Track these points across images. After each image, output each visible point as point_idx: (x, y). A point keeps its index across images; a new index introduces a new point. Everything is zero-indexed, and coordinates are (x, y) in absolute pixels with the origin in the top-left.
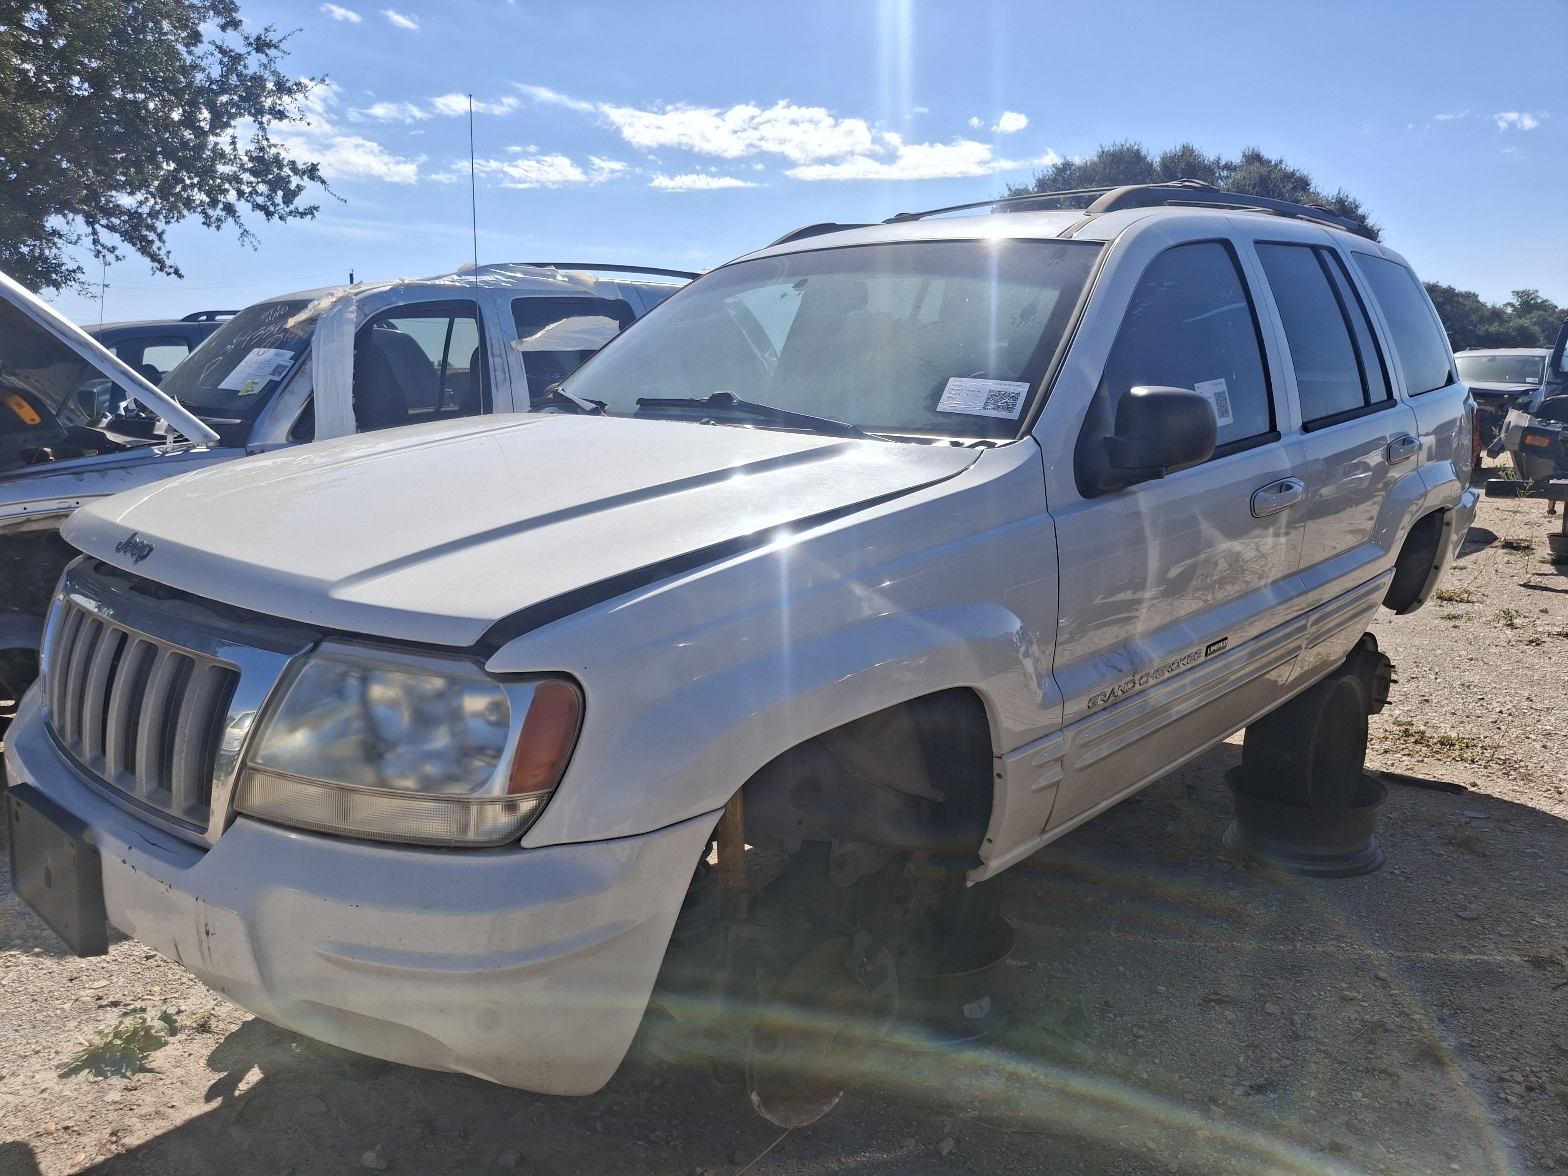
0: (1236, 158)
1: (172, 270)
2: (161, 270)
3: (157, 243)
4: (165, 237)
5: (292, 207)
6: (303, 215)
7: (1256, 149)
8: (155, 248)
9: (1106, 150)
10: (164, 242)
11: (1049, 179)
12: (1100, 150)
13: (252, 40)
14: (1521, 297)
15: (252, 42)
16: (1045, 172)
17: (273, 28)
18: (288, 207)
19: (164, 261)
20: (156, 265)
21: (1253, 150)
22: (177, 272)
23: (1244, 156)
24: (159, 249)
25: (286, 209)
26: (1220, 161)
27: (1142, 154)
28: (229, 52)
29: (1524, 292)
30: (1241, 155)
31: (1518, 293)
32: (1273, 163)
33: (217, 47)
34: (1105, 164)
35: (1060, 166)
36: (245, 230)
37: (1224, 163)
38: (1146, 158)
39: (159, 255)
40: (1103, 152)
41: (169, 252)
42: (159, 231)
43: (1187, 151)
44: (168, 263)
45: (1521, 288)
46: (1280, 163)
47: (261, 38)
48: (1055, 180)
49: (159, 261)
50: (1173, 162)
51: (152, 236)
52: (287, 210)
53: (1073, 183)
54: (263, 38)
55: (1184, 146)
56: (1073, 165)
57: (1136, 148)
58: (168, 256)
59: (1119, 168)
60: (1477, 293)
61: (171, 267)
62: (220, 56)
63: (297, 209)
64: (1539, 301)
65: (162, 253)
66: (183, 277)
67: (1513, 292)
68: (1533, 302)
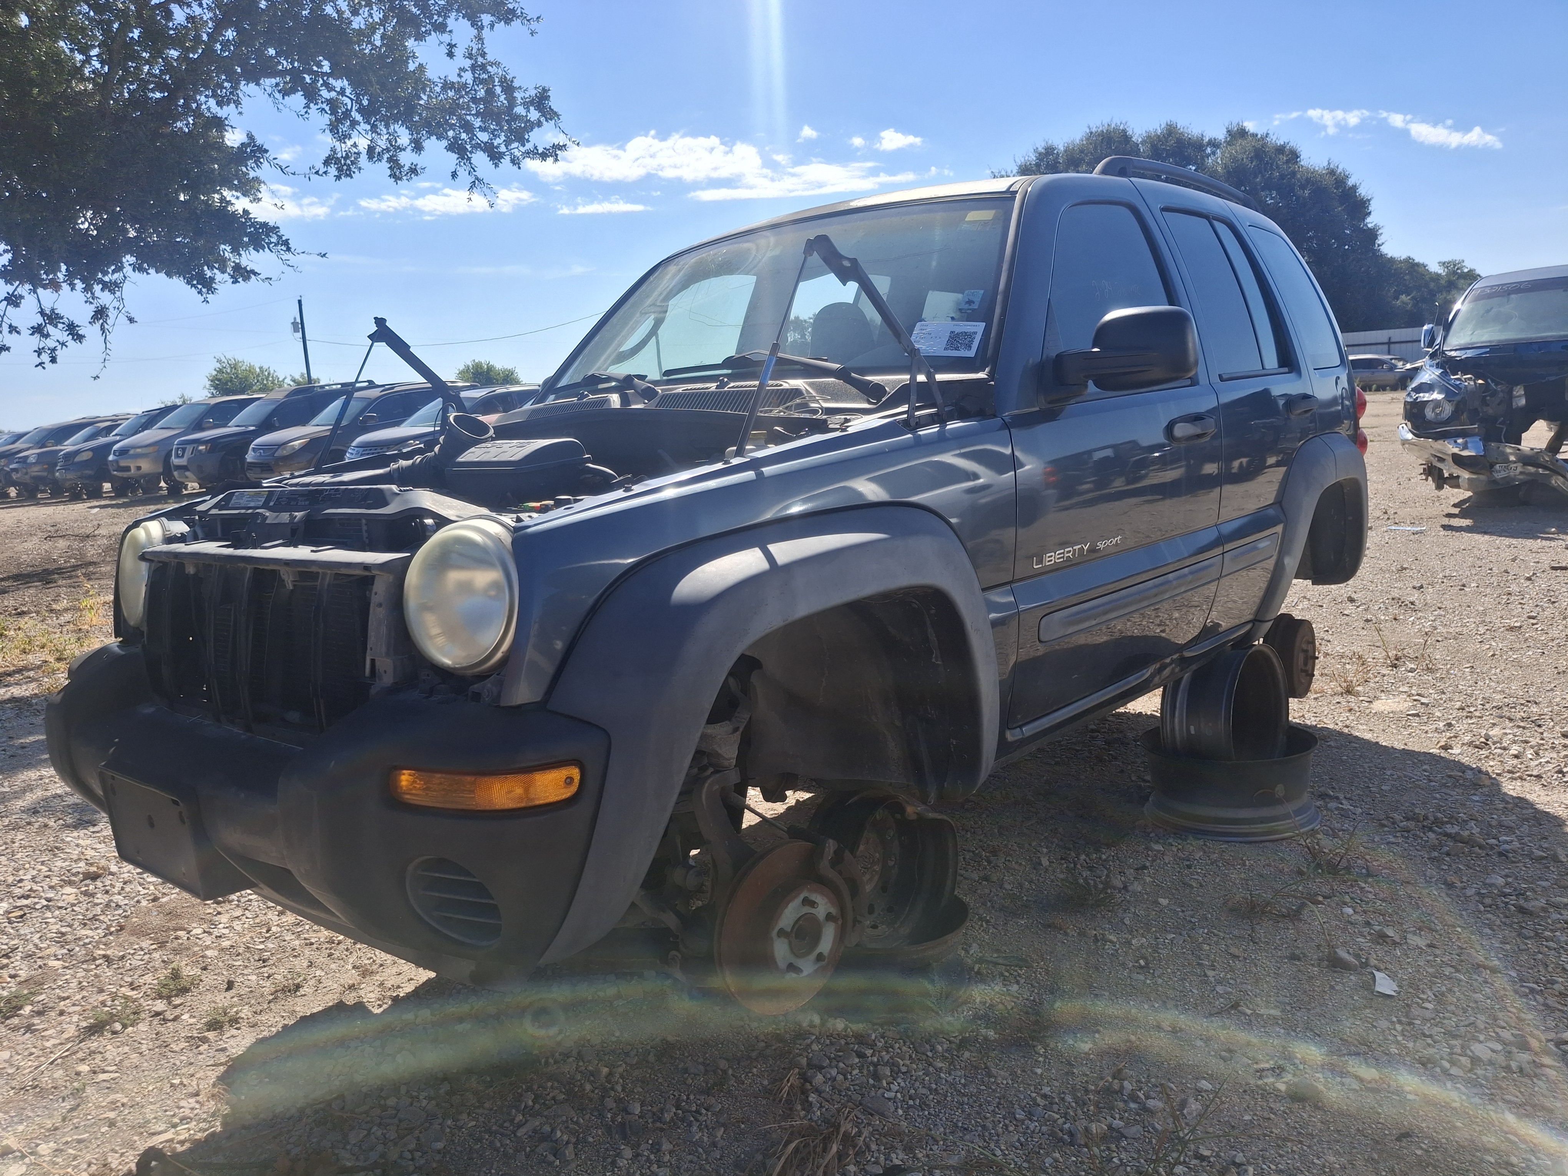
0: (1220, 135)
5: (529, 146)
6: (544, 156)
7: (1242, 124)
9: (1094, 130)
11: (1030, 164)
12: (1088, 131)
14: (1447, 267)
16: (1026, 158)
18: (524, 145)
21: (1239, 125)
23: (1229, 131)
25: (521, 148)
26: (1203, 137)
27: (1127, 133)
30: (1226, 131)
31: (1444, 263)
32: (1259, 136)
35: (1043, 151)
36: (477, 179)
37: (1211, 139)
38: (1132, 137)
40: (1091, 133)
43: (1171, 130)
45: (1446, 259)
46: (1267, 136)
48: (1038, 165)
50: (1158, 141)
52: (523, 149)
53: (1061, 167)
55: (1167, 124)
56: (1055, 149)
57: (1121, 128)
59: (1111, 147)
60: (1426, 263)
63: (536, 148)
64: (1466, 270)
68: (1459, 271)
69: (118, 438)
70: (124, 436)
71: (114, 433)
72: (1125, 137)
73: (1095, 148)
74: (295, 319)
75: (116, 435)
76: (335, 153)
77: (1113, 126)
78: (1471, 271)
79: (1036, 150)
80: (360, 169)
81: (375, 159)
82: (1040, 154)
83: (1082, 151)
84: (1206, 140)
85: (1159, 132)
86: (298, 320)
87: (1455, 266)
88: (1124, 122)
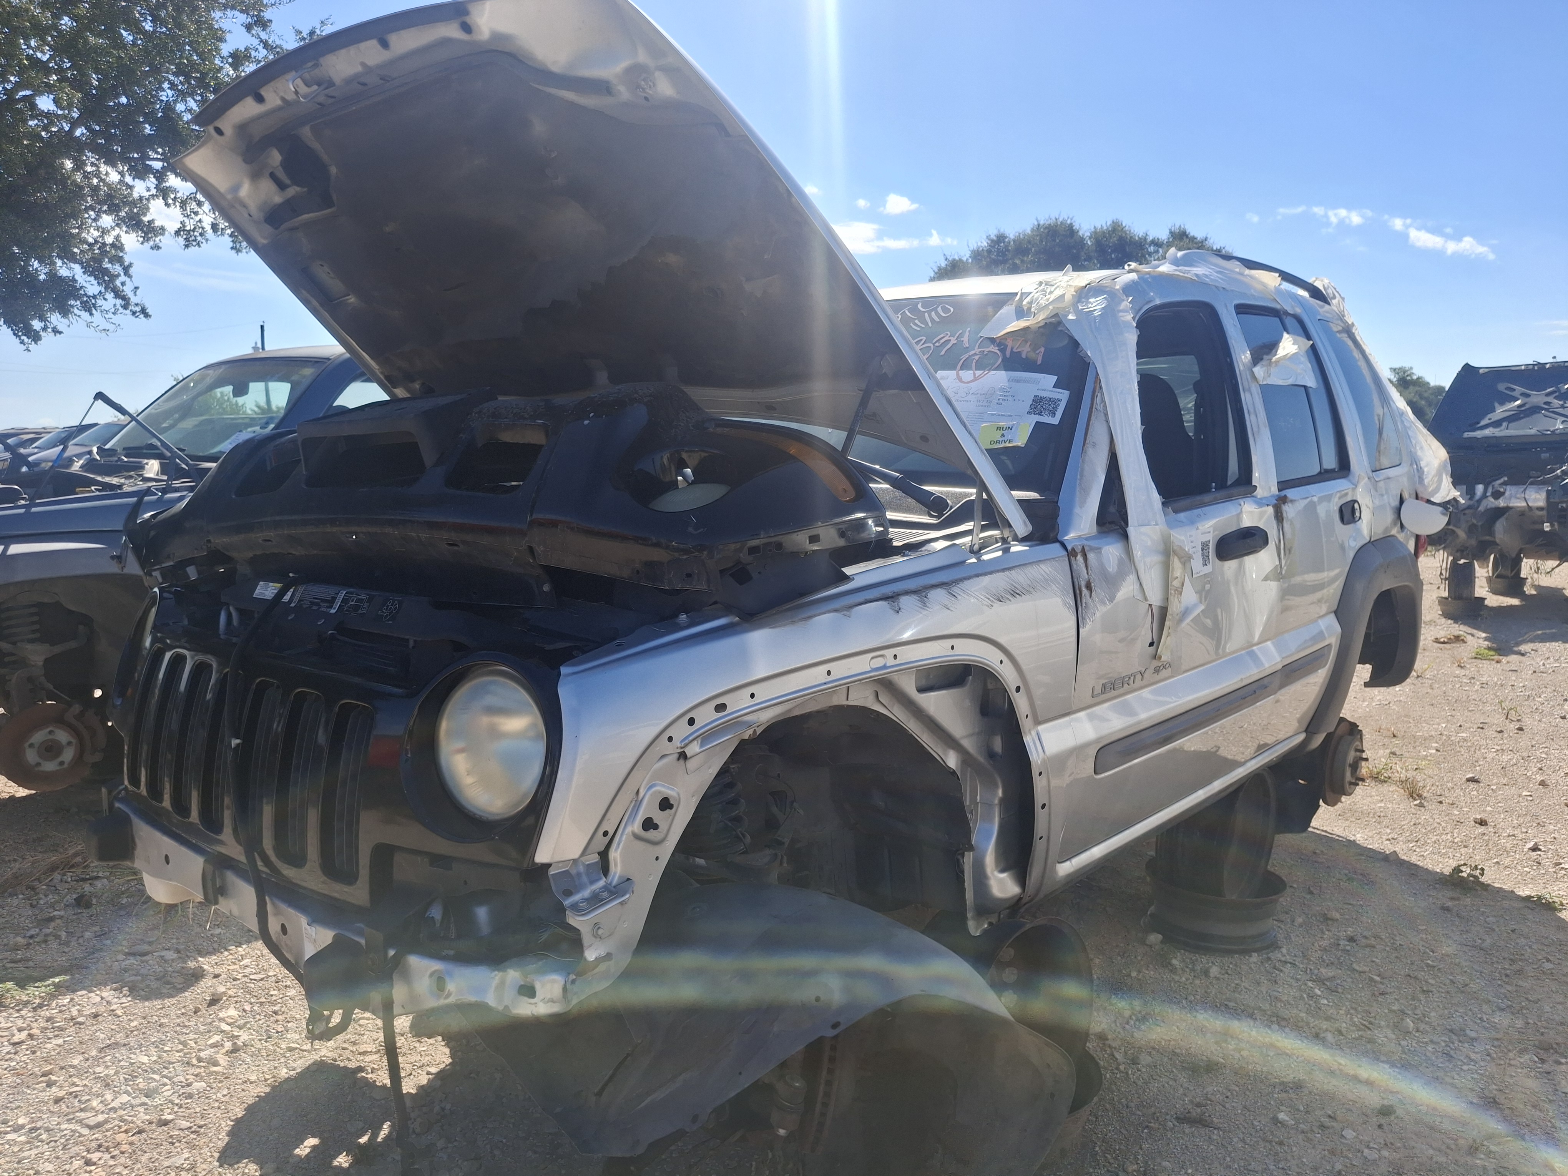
0: (1163, 235)
1: (138, 309)
2: (125, 307)
3: (123, 278)
4: (132, 271)
7: (1182, 226)
8: (118, 283)
9: (1042, 223)
10: (130, 277)
11: (983, 250)
12: (1036, 223)
13: (304, 34)
14: (1397, 373)
15: (305, 36)
16: (979, 244)
17: (331, 21)
19: (129, 299)
20: (119, 302)
21: (1180, 227)
22: (144, 311)
23: (1171, 232)
24: (123, 284)
26: (1148, 237)
27: (1074, 228)
28: (275, 48)
29: (1400, 368)
30: (1167, 232)
31: (1395, 370)
32: (1198, 240)
33: (261, 41)
34: (1041, 236)
35: (995, 238)
37: (1151, 239)
38: (1078, 231)
39: (123, 291)
40: (1039, 225)
41: (137, 288)
42: (126, 264)
43: (1116, 227)
44: (134, 300)
45: (1400, 365)
46: (1206, 240)
47: (315, 32)
48: (989, 252)
49: (124, 298)
50: (1104, 237)
51: (117, 269)
53: (1009, 255)
54: (318, 32)
55: (1113, 222)
56: (1006, 237)
57: (1069, 222)
58: (135, 292)
59: (1054, 240)
61: (137, 305)
62: (265, 52)
64: (1415, 377)
65: (128, 290)
66: (150, 316)
67: (1391, 369)
68: (1410, 378)
69: (36, 450)
70: (41, 448)
71: (34, 446)
72: (1070, 231)
73: (1041, 241)
74: (256, 343)
75: (36, 447)
76: (184, 226)
77: (1061, 219)
78: (1419, 378)
79: (988, 237)
80: (207, 240)
81: (219, 233)
82: (992, 241)
83: (1029, 242)
84: (1150, 238)
85: (1105, 228)
86: (259, 345)
87: (1404, 373)
88: (1071, 217)
